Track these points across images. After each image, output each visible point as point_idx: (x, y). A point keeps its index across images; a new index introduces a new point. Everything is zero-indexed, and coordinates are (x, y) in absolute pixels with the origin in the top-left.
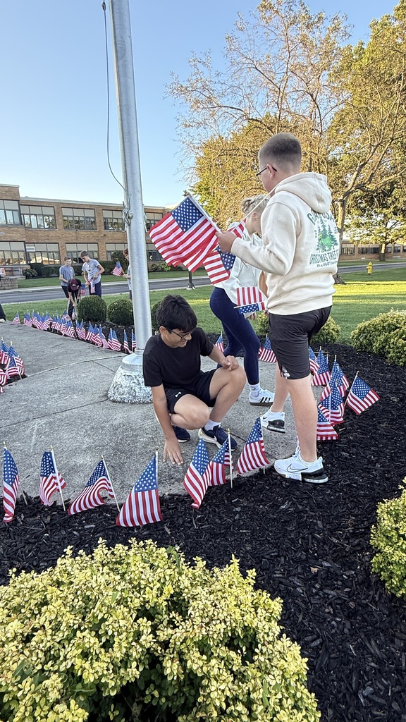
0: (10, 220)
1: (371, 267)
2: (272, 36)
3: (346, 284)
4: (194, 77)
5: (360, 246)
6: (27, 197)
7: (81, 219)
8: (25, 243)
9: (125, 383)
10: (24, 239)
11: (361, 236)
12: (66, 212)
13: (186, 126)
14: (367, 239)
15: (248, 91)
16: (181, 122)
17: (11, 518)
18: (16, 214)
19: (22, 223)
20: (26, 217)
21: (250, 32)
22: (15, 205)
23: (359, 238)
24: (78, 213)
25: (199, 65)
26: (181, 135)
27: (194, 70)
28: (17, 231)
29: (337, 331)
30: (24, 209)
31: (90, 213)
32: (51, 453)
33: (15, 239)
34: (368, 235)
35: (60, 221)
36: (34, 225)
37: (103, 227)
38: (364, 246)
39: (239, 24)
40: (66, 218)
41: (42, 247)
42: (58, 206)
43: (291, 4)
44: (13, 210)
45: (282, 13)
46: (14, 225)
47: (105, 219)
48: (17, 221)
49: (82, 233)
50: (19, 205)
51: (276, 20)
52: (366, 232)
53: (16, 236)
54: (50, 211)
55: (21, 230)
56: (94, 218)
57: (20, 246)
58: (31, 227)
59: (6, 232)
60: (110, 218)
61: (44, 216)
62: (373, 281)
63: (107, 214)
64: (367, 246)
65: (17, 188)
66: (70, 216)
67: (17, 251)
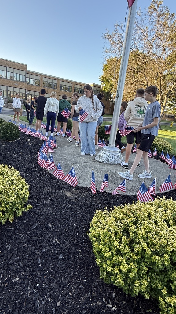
0: (21, 80)
1: (172, 124)
2: (152, 20)
3: (162, 130)
4: (115, 32)
5: (166, 114)
6: (29, 70)
7: (51, 83)
8: (26, 90)
9: (105, 156)
10: (26, 88)
11: (168, 110)
12: (45, 79)
13: (107, 52)
14: (170, 111)
15: (137, 41)
16: (105, 50)
17: (95, 192)
18: (24, 77)
19: (26, 81)
20: (28, 79)
21: (143, 17)
22: (24, 73)
23: (167, 111)
24: (50, 80)
25: (118, 27)
26: (104, 55)
27: (115, 29)
28: (23, 84)
29: (172, 150)
30: (28, 75)
31: (55, 82)
32: (108, 174)
33: (22, 88)
34: (171, 110)
35: (42, 83)
36: (31, 83)
37: (59, 88)
38: (168, 114)
39: (138, 12)
40: (44, 82)
41: (33, 93)
42: (42, 76)
43: (163, 8)
44: (23, 75)
45: (159, 11)
46: (23, 81)
47: (61, 85)
48: (24, 80)
49: (50, 89)
50: (26, 73)
51: (155, 14)
52: (170, 108)
53: (23, 86)
54: (38, 78)
55: (25, 84)
56: (56, 84)
57: (24, 91)
58: (29, 84)
59: (19, 84)
60: (63, 85)
61: (35, 79)
62: (174, 130)
63: (62, 83)
64: (169, 114)
65: (26, 65)
66: (46, 82)
67: (22, 93)
